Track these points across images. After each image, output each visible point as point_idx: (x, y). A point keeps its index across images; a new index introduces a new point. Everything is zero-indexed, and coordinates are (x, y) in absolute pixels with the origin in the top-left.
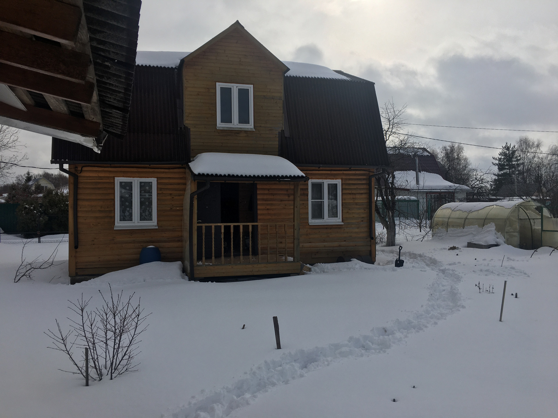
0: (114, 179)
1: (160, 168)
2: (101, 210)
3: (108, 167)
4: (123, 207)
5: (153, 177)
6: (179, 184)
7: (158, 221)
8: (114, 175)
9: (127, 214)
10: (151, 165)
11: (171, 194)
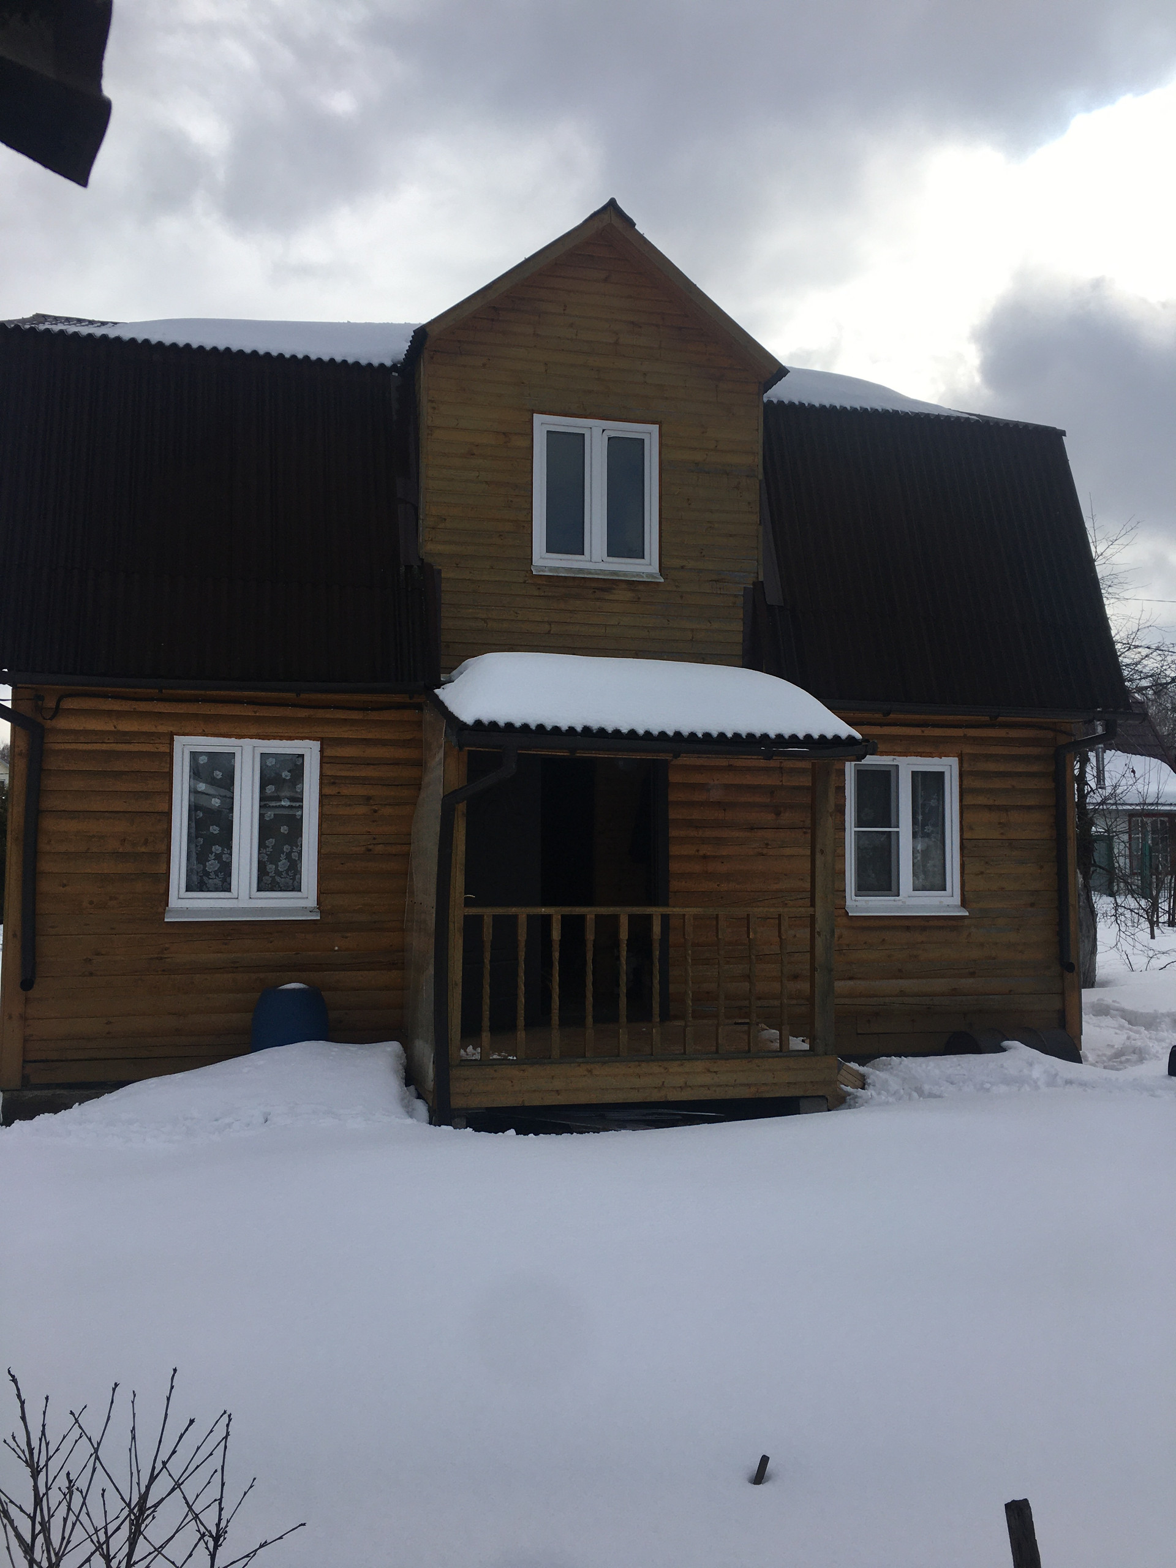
0: (172, 740)
1: (336, 707)
2: (121, 850)
3: (152, 699)
4: (201, 840)
5: (310, 738)
6: (398, 764)
7: (320, 892)
8: (171, 729)
9: (212, 865)
10: (303, 696)
11: (368, 798)
